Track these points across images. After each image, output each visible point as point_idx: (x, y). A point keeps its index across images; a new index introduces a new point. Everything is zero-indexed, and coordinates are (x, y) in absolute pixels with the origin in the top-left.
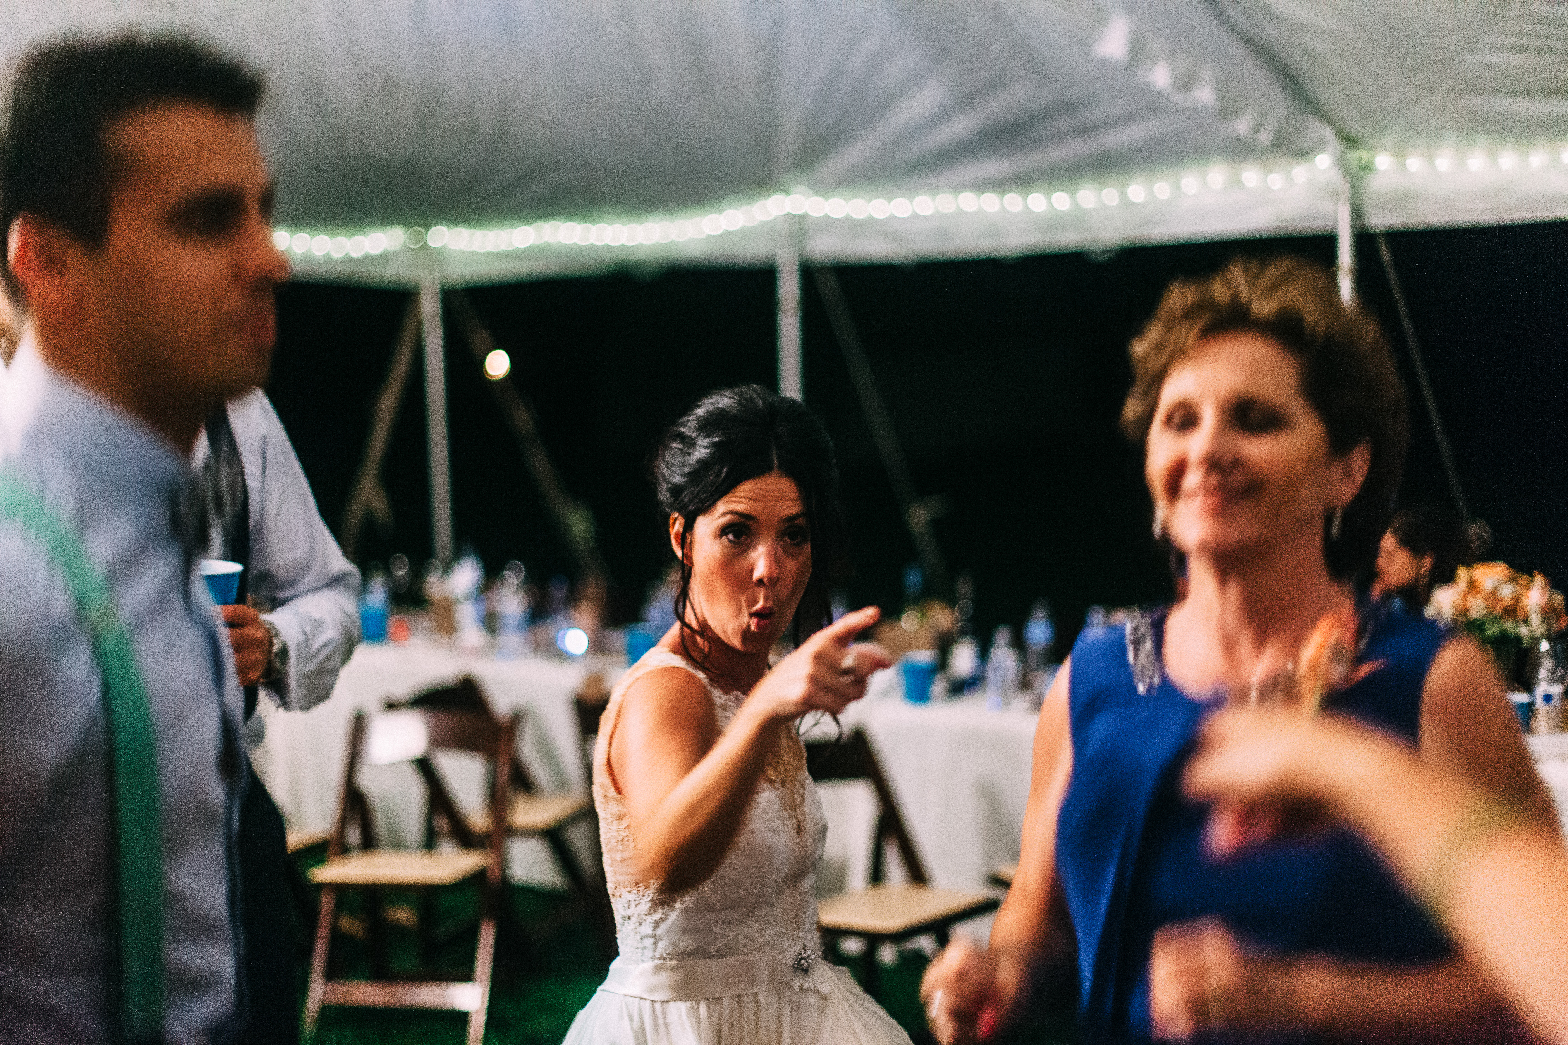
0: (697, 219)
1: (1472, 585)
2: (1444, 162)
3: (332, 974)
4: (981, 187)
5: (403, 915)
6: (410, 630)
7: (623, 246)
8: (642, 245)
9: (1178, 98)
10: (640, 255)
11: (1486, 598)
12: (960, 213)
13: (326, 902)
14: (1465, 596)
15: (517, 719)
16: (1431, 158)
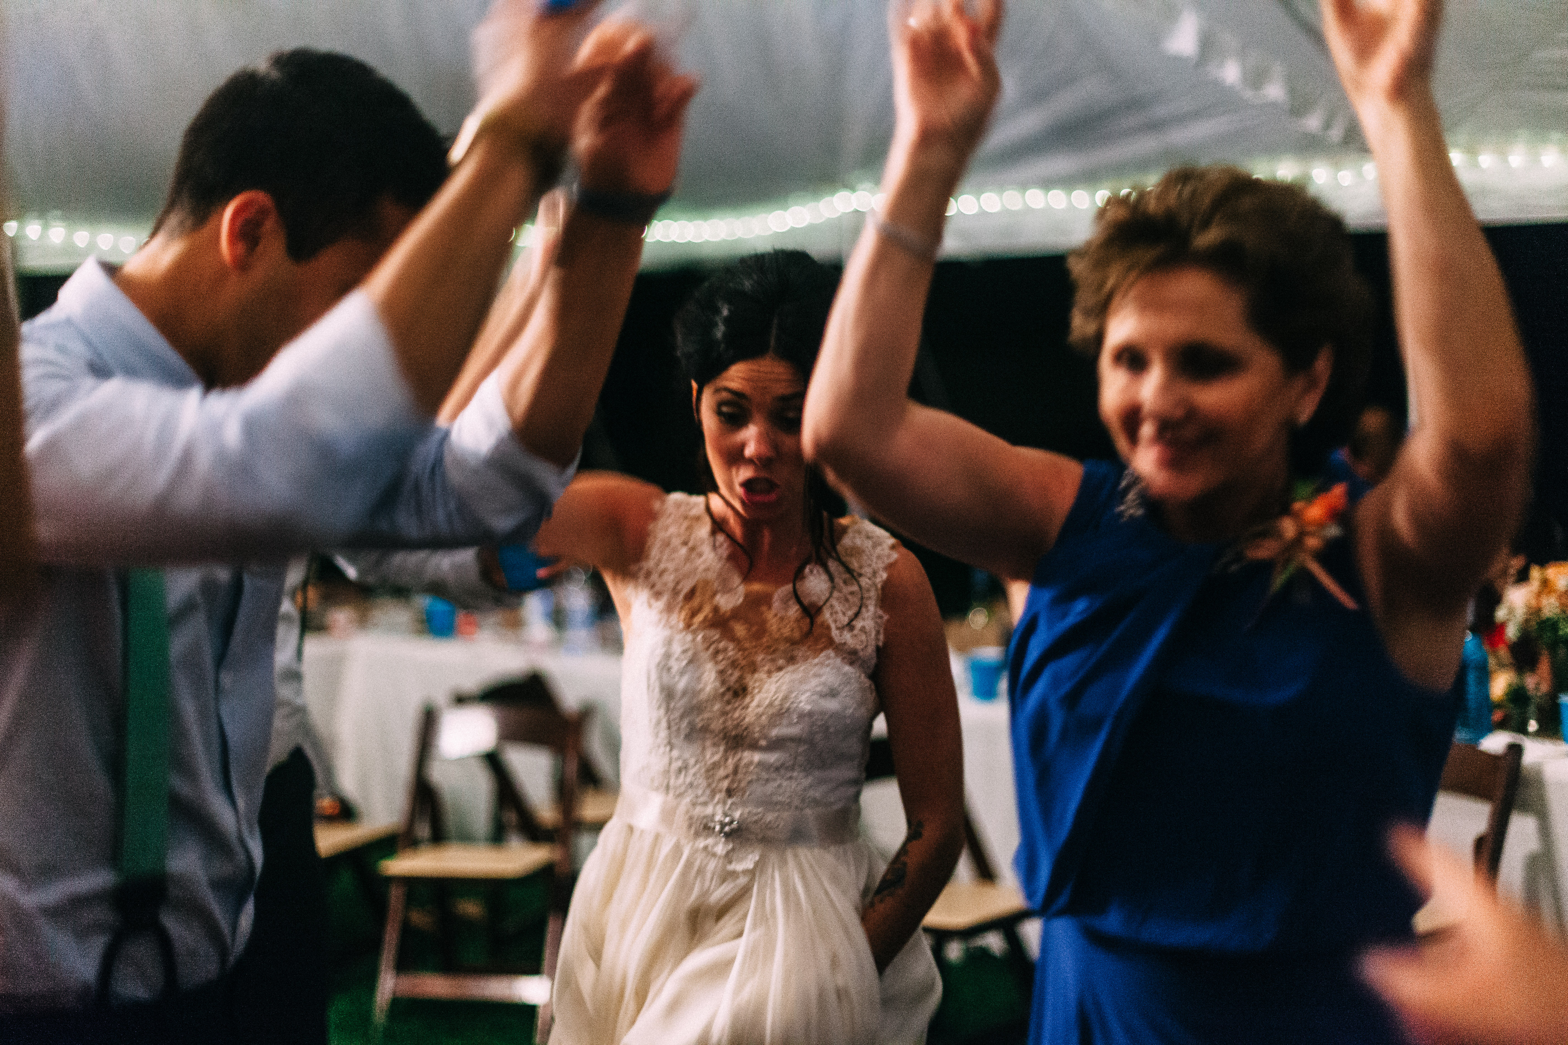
0: (764, 215)
1: (1545, 583)
2: (1517, 158)
3: (403, 966)
4: (1047, 184)
5: (471, 908)
6: (478, 625)
7: (689, 243)
8: (708, 242)
9: (1248, 94)
10: (707, 253)
11: (1560, 597)
12: (1029, 210)
13: (396, 895)
14: (1539, 594)
15: (586, 714)
16: (1503, 155)
